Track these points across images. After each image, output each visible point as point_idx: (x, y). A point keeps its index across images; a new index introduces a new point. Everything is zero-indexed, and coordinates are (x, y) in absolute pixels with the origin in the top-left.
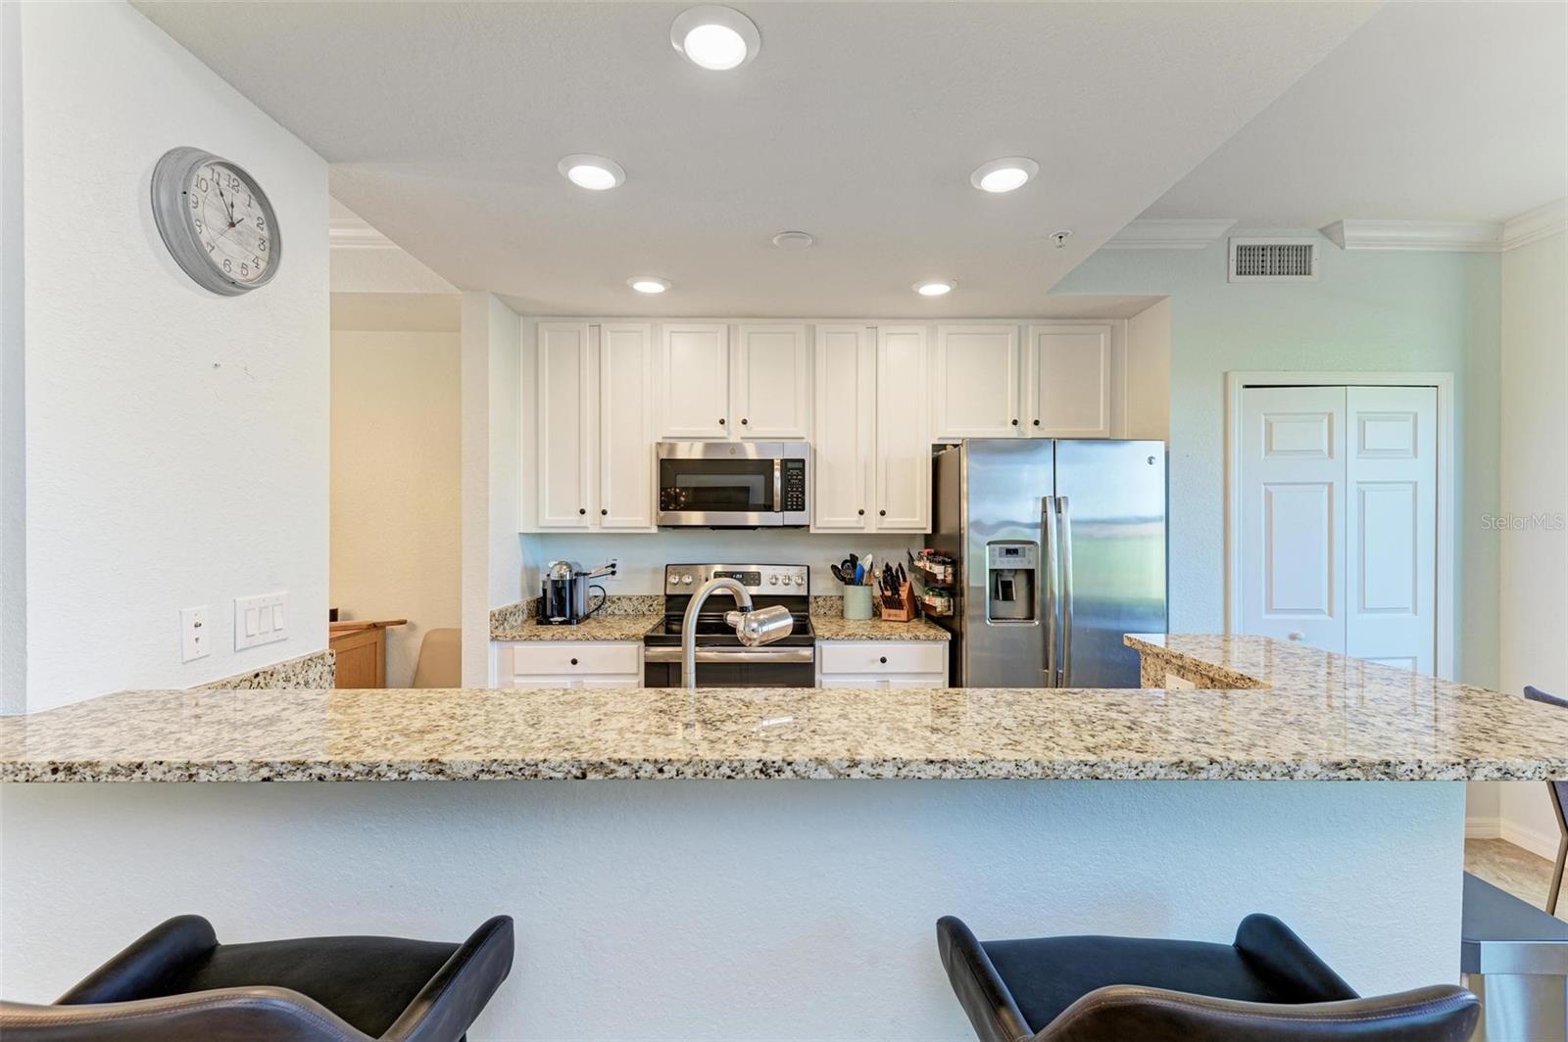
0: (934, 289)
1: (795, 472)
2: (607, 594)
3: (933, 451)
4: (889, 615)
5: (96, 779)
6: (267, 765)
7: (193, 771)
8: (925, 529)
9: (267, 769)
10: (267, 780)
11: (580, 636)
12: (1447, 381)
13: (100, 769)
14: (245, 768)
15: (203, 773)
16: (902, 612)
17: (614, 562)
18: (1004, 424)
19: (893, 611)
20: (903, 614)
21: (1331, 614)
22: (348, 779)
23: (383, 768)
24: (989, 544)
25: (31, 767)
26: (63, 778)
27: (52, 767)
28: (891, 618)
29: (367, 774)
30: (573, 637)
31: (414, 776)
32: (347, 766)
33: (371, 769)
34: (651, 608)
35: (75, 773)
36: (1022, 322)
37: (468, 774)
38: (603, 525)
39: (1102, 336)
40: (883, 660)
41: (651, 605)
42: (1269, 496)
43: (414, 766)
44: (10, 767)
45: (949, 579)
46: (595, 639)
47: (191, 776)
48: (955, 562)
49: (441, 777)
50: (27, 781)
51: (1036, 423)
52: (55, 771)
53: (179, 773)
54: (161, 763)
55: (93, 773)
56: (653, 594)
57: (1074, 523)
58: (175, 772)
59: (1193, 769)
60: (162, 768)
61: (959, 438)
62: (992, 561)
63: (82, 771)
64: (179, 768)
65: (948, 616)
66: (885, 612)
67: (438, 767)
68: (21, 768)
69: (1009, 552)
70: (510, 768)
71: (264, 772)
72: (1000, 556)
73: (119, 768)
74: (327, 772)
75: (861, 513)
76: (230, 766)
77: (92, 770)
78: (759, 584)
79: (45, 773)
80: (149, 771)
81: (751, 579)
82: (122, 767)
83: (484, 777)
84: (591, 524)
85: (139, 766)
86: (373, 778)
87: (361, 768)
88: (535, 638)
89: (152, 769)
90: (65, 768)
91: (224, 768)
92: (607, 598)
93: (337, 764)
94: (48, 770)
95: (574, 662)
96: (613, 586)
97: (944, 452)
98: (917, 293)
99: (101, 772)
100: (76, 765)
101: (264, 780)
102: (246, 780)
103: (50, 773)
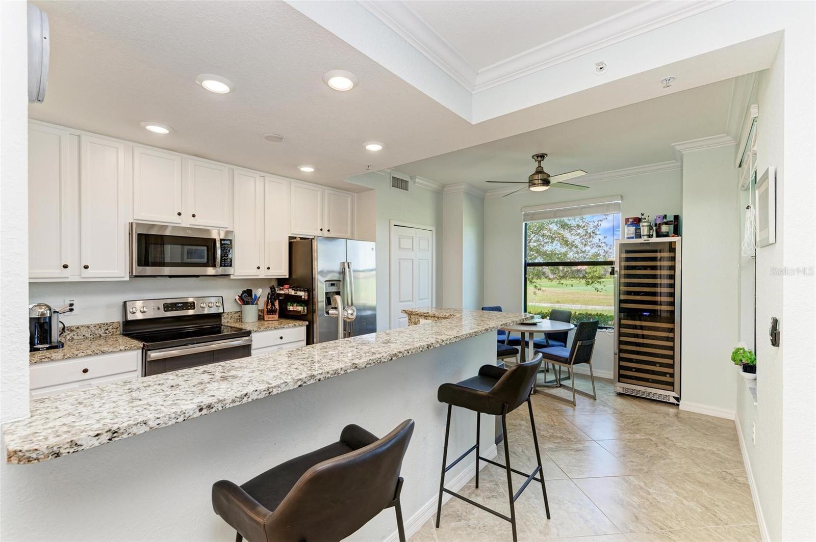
0: (307, 169)
1: (227, 246)
2: (66, 326)
3: (289, 239)
4: (269, 318)
5: (224, 407)
6: (300, 379)
7: (271, 390)
8: (286, 276)
9: (300, 381)
10: (300, 386)
11: (90, 352)
12: (433, 229)
13: (226, 402)
14: (292, 383)
15: (274, 390)
16: (275, 316)
17: (72, 302)
18: (317, 230)
19: (270, 316)
20: (276, 316)
21: (413, 302)
22: (328, 378)
23: (339, 371)
24: (325, 281)
25: (186, 412)
26: (206, 413)
27: (199, 408)
28: (270, 319)
29: (334, 374)
30: (83, 354)
31: (348, 371)
32: (328, 373)
33: (336, 372)
34: (107, 332)
35: (213, 408)
36: (323, 187)
37: (363, 366)
38: (83, 276)
39: (349, 199)
40: (281, 338)
41: (107, 330)
42: (400, 263)
43: (349, 367)
44: (173, 416)
45: (306, 298)
46: (103, 353)
47: (270, 393)
48: (310, 290)
49: (356, 369)
50: (184, 420)
51: (329, 231)
52: (201, 410)
53: (265, 392)
54: (256, 391)
55: (222, 405)
56: (108, 322)
57: (353, 271)
58: (262, 393)
59: (488, 330)
60: (257, 393)
61: (313, 236)
62: (326, 289)
63: (216, 405)
64: (264, 391)
65: (305, 315)
66: (266, 317)
67: (355, 366)
68: (180, 414)
69: (333, 285)
70: (374, 361)
71: (299, 383)
72: (329, 286)
73: (236, 399)
74: (321, 377)
75: (259, 268)
76: (286, 384)
77: (222, 404)
78: (194, 308)
79: (195, 412)
80: (251, 396)
81: (189, 306)
82: (238, 398)
83: (368, 366)
84: (72, 275)
85: (246, 395)
86: (336, 375)
87: (332, 372)
88: (47, 360)
89: (252, 394)
90: (207, 407)
91: (284, 385)
92: (66, 329)
93: (325, 373)
94: (197, 410)
95: (85, 371)
96: (69, 320)
97: (295, 240)
98: (299, 169)
99: (227, 403)
100: (213, 403)
101: (299, 386)
102: (292, 388)
103: (198, 412)
